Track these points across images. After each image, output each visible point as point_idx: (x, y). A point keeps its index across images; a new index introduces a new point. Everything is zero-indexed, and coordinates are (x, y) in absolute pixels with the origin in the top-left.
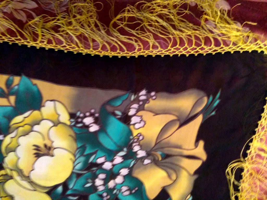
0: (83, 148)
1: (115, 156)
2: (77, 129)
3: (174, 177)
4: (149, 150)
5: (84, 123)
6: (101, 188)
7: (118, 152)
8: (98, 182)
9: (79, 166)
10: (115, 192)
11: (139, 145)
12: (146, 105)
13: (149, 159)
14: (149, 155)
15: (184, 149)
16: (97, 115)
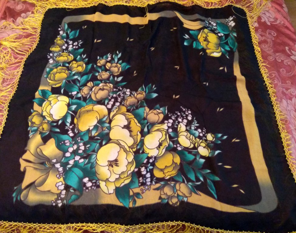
0: (92, 167)
1: (73, 165)
2: (95, 179)
3: (38, 150)
4: (54, 168)
5: (91, 182)
6: (81, 144)
7: (72, 167)
8: (82, 148)
9: (94, 156)
10: (74, 142)
11: (59, 172)
12: (56, 197)
13: (53, 162)
14: (53, 165)
15: (32, 167)
16: (84, 188)
